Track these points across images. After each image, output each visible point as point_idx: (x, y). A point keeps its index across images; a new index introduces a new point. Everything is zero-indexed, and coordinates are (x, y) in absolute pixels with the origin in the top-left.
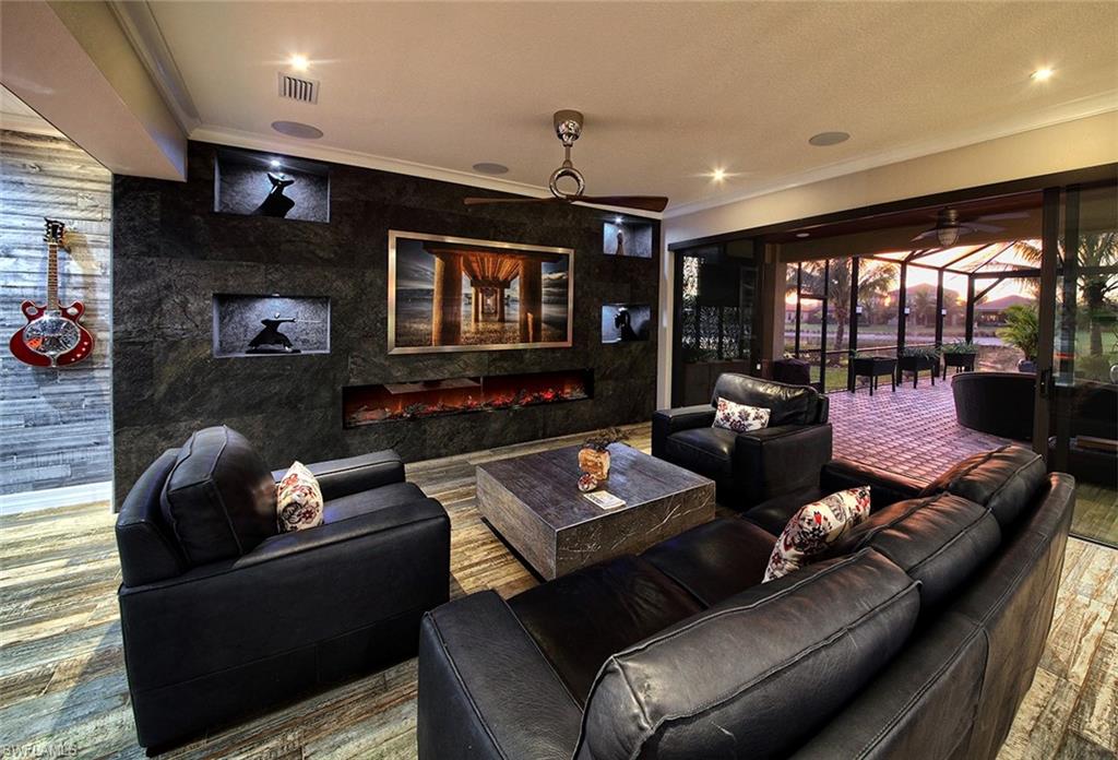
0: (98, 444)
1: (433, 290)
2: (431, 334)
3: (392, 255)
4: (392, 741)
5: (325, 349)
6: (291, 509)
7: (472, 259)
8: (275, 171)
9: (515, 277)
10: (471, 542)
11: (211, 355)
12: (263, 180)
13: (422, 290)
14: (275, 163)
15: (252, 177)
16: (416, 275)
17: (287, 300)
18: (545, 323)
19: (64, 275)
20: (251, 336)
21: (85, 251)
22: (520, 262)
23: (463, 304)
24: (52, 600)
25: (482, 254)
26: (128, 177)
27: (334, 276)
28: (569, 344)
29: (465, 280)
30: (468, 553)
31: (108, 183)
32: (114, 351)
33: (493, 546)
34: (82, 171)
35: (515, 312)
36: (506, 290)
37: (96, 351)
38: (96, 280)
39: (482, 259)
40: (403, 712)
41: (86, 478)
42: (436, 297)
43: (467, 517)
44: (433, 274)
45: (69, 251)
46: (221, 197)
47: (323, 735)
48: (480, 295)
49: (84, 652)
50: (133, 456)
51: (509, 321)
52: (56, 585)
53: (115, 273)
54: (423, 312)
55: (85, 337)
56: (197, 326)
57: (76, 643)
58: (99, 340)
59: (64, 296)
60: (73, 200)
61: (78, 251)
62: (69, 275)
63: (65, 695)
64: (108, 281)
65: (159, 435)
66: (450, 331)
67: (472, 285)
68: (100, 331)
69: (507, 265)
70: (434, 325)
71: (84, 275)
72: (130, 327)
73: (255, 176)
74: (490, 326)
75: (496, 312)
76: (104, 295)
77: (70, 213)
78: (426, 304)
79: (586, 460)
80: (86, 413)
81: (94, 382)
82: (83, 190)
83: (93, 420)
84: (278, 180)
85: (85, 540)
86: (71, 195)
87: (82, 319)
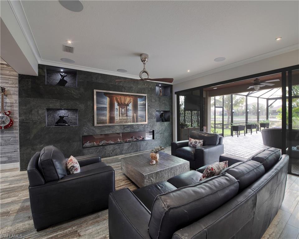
0: (15, 151)
1: (107, 107)
2: (106, 120)
3: (95, 97)
4: (101, 229)
5: (77, 125)
6: (72, 168)
7: (118, 98)
8: (62, 72)
9: (130, 103)
10: (120, 180)
11: (45, 126)
12: (58, 75)
13: (104, 107)
14: (62, 70)
15: (55, 74)
16: (102, 103)
17: (66, 110)
18: (140, 116)
19: (5, 103)
20: (56, 121)
21: (11, 96)
22: (132, 98)
23: (115, 111)
24: (7, 193)
25: (121, 96)
26: (22, 75)
27: (79, 103)
28: (146, 123)
29: (116, 104)
30: (119, 183)
31: (17, 76)
32: (19, 125)
33: (127, 181)
34: (9, 73)
35: (130, 113)
36: (128, 107)
37: (14, 125)
38: (14, 104)
39: (121, 98)
40: (104, 222)
41: (12, 161)
42: (108, 109)
43: (119, 173)
44: (107, 102)
45: (6, 96)
46: (47, 80)
47: (83, 228)
48: (120, 109)
49: (17, 207)
50: (25, 155)
51: (129, 116)
52: (7, 190)
53: (19, 102)
54: (104, 114)
55: (11, 121)
56: (41, 118)
57: (14, 205)
58: (15, 122)
59: (5, 109)
60: (7, 81)
61: (9, 96)
62: (7, 103)
63: (14, 217)
64: (18, 105)
65: (32, 149)
66: (112, 119)
67: (118, 106)
68: (15, 119)
69: (128, 99)
70: (107, 118)
71: (10, 103)
72: (23, 118)
73: (56, 74)
74: (124, 118)
75: (125, 113)
76: (16, 109)
77: (6, 85)
78: (105, 111)
79: (152, 156)
80: (12, 142)
81: (14, 134)
82: (10, 78)
83: (13, 144)
84: (63, 75)
85: (13, 178)
86: (7, 80)
87: (10, 116)
